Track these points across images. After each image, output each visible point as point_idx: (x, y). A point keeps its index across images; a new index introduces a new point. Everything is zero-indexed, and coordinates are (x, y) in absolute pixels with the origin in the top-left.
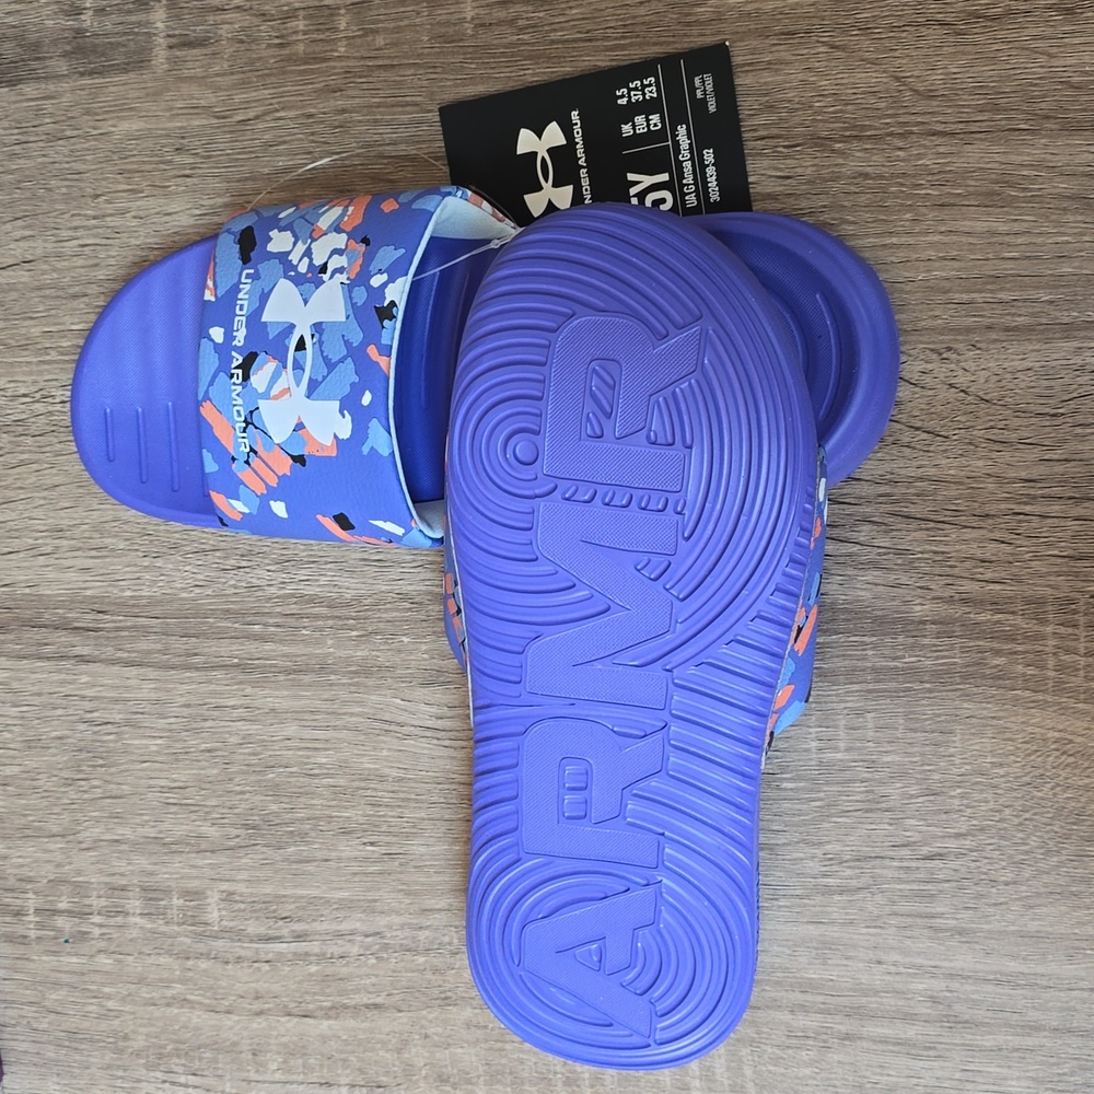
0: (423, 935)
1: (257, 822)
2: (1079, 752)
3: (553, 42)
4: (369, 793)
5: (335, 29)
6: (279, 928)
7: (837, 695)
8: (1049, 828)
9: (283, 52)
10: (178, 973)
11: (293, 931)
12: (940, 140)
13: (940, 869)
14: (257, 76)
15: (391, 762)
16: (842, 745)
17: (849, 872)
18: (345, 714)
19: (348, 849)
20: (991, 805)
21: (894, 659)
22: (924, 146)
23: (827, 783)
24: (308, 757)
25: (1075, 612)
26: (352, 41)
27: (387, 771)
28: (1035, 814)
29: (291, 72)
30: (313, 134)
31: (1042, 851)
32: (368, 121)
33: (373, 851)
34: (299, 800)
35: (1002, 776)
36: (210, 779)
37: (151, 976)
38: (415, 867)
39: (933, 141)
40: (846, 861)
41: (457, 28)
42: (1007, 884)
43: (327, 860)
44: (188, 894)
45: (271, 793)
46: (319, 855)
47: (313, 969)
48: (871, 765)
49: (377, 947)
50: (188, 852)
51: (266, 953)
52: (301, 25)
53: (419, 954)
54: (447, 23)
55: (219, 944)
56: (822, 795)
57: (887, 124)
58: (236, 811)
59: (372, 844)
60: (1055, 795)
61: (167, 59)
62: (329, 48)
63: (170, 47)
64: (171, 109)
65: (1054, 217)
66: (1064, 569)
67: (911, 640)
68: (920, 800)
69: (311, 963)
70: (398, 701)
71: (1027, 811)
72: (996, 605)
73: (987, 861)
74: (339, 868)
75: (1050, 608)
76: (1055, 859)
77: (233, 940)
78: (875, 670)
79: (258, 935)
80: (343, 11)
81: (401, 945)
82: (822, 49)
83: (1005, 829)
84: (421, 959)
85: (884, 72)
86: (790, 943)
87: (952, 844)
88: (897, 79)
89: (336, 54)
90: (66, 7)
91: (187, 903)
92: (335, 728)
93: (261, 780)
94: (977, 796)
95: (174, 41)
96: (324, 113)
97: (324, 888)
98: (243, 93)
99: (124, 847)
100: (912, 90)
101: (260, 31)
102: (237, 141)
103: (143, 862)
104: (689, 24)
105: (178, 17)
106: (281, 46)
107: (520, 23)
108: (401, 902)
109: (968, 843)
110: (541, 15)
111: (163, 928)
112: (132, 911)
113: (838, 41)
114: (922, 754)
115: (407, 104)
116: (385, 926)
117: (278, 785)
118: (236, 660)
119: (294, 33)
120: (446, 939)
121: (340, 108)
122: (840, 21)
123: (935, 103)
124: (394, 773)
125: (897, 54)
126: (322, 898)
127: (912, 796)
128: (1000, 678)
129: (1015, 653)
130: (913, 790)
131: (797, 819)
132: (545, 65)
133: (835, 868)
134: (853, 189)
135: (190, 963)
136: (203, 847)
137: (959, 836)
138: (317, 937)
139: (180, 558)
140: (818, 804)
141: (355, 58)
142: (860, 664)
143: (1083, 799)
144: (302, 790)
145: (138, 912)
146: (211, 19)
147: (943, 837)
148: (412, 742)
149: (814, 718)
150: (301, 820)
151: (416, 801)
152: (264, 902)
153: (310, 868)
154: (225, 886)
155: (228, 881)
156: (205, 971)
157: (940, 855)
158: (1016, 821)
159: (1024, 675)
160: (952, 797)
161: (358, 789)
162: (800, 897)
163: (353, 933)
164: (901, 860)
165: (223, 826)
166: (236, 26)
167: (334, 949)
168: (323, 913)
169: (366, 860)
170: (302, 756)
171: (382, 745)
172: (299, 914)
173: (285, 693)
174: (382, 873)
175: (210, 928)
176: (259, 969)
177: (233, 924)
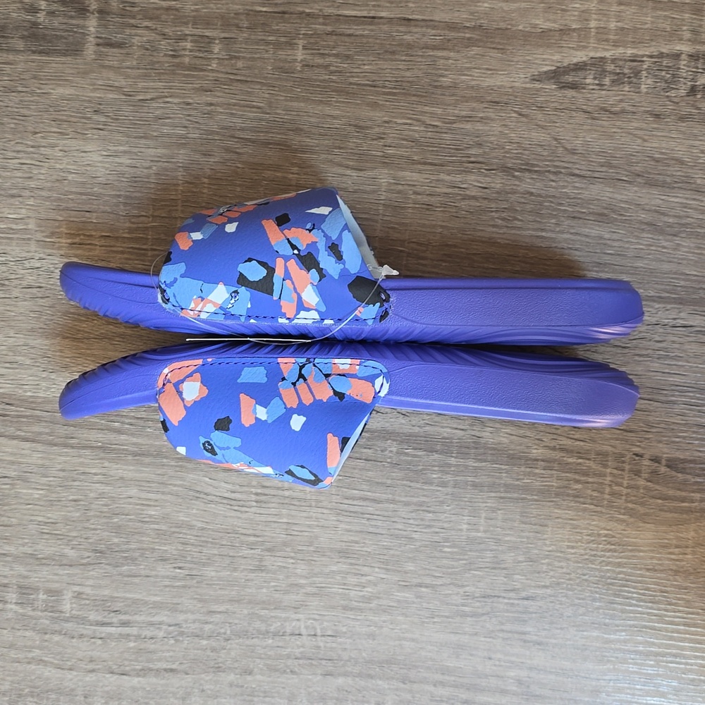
0: (207, 627)
1: (104, 549)
2: (617, 543)
3: (351, 84)
4: (181, 536)
5: (212, 52)
6: (112, 617)
7: (482, 498)
9: (175, 61)
10: (38, 642)
11: (121, 620)
12: (577, 179)
13: (531, 606)
14: (155, 73)
15: (198, 517)
16: (482, 528)
17: (478, 604)
18: (170, 484)
19: (164, 570)
20: (564, 570)
21: (518, 480)
22: (567, 181)
23: (470, 551)
24: (143, 510)
25: (623, 462)
26: (221, 61)
27: (194, 523)
29: (179, 74)
30: (189, 115)
32: (227, 113)
33: (180, 573)
34: (133, 537)
35: (573, 554)
36: (73, 519)
37: (19, 644)
38: (207, 584)
39: (572, 179)
40: (477, 597)
41: (291, 65)
43: (148, 576)
44: (49, 592)
45: (114, 531)
46: (143, 572)
47: (132, 644)
48: (498, 541)
49: (176, 633)
50: (54, 565)
51: (101, 633)
52: (189, 45)
53: (203, 639)
54: (285, 61)
55: (69, 626)
56: (466, 557)
57: (547, 165)
58: (90, 541)
59: (180, 568)
61: (95, 52)
62: (206, 63)
63: (98, 45)
64: (94, 84)
65: (636, 234)
66: (621, 437)
67: (528, 470)
68: (525, 564)
69: (130, 641)
70: (207, 479)
72: (579, 454)
73: (558, 602)
74: (156, 582)
75: (610, 458)
77: (79, 624)
78: (506, 485)
79: (96, 621)
80: (217, 41)
81: (193, 633)
82: (514, 115)
83: (571, 584)
84: (204, 642)
85: (549, 134)
86: (438, 644)
87: (539, 592)
88: (556, 139)
89: (210, 68)
90: (27, 7)
91: (49, 598)
92: (163, 493)
93: (108, 523)
94: (557, 564)
95: (101, 41)
96: (198, 104)
97: (144, 594)
98: (144, 82)
99: (8, 559)
100: (563, 147)
101: (161, 45)
102: (137, 112)
103: (21, 569)
104: (436, 87)
105: (105, 26)
106: (173, 56)
107: (332, 68)
108: (195, 606)
109: (549, 591)
110: (345, 66)
111: (31, 613)
112: (10, 601)
113: (525, 111)
114: (528, 538)
115: (254, 107)
116: (183, 620)
117: (120, 526)
118: (100, 444)
119: (183, 49)
120: (223, 631)
121: (209, 102)
122: (527, 100)
123: (576, 157)
124: (200, 525)
125: (557, 125)
126: (142, 600)
127: (519, 562)
128: (577, 496)
129: (588, 483)
130: (521, 558)
131: (450, 570)
132: (344, 97)
133: (470, 601)
134: (523, 200)
135: (47, 637)
136: (64, 562)
137: (544, 587)
138: (136, 625)
139: (68, 375)
140: (464, 562)
141: (222, 72)
142: (497, 481)
144: (136, 531)
145: (14, 601)
146: (128, 31)
147: (534, 587)
148: (213, 506)
149: (467, 511)
150: (134, 550)
151: (212, 543)
152: (103, 600)
153: (136, 580)
154: (77, 588)
155: (79, 585)
156: (57, 642)
157: (532, 597)
158: (578, 580)
159: (591, 496)
160: (543, 564)
161: (174, 532)
162: (447, 617)
163: (161, 623)
164: (509, 599)
165: (79, 550)
166: (145, 39)
167: (148, 633)
168: (143, 609)
169: (174, 578)
170: (138, 509)
171: (193, 506)
172: (126, 609)
173: (132, 468)
174: (184, 587)
175: (64, 615)
176: (94, 643)
177: (80, 613)
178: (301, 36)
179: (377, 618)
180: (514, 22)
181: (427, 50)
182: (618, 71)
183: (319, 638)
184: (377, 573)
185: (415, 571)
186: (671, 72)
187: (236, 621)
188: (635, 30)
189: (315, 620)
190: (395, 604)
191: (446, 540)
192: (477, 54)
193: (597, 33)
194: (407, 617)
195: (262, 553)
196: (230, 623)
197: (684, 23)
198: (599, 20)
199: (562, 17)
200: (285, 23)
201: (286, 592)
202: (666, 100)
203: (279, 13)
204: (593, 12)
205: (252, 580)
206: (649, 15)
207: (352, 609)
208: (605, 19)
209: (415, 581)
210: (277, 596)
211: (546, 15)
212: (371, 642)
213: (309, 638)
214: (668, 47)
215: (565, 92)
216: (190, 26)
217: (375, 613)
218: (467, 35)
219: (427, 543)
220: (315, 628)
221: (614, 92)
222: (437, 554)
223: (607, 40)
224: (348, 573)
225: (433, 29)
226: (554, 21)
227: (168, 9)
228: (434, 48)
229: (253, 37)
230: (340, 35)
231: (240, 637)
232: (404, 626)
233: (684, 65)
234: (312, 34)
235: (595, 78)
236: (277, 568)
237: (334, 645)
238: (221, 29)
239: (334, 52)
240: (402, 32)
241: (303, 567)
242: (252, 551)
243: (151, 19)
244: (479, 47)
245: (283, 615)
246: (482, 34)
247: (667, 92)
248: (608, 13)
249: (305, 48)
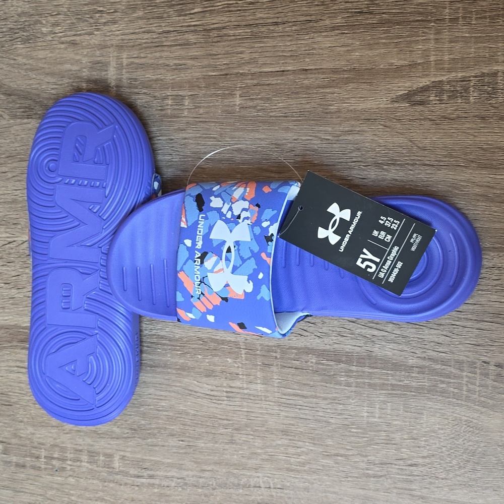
0: (201, 480)
1: (136, 428)
2: (475, 426)
3: (271, 116)
4: (182, 419)
5: (183, 105)
6: (143, 472)
7: (376, 394)
8: (461, 457)
9: (162, 113)
10: (101, 487)
11: (148, 474)
12: (427, 168)
13: (415, 471)
15: (191, 407)
16: (377, 415)
17: (377, 469)
18: (173, 386)
19: (172, 442)
20: (437, 445)
21: (400, 381)
22: (420, 169)
23: (370, 431)
24: (158, 403)
25: (476, 368)
26: (190, 110)
27: (189, 411)
28: (455, 451)
29: (165, 121)
30: (173, 147)
31: (457, 466)
32: (195, 143)
33: (183, 444)
34: (153, 420)
35: (443, 434)
37: (90, 488)
38: (199, 452)
39: (424, 168)
41: (232, 108)
42: (443, 479)
43: (163, 446)
44: (106, 455)
45: (142, 416)
46: (160, 443)
47: (156, 490)
48: (389, 425)
49: (182, 484)
50: (107, 438)
51: (137, 482)
53: (199, 488)
54: (228, 106)
55: (118, 477)
56: (368, 436)
57: (406, 159)
58: (128, 422)
59: (182, 441)
60: (464, 444)
62: (181, 112)
65: (473, 203)
66: (472, 349)
67: (407, 374)
68: (408, 441)
69: (155, 488)
70: (196, 382)
71: (452, 449)
72: (444, 362)
73: (434, 469)
74: (168, 450)
75: (465, 365)
76: (463, 470)
77: (124, 476)
78: (392, 385)
79: (134, 475)
80: (187, 98)
81: (192, 484)
82: (381, 127)
83: (443, 456)
84: (200, 490)
85: (406, 138)
86: (352, 496)
87: (421, 461)
88: (411, 141)
89: (183, 115)
90: (75, 88)
91: (106, 459)
92: (169, 391)
93: (137, 411)
94: (432, 441)
96: (177, 139)
97: (162, 457)
99: (82, 434)
100: (417, 146)
101: (153, 103)
103: (89, 441)
104: (327, 113)
106: (161, 110)
107: (258, 108)
108: (193, 466)
109: (427, 460)
110: (267, 105)
111: (96, 469)
112: (83, 460)
113: (388, 124)
114: (410, 422)
115: (211, 138)
116: (186, 475)
117: (145, 413)
119: (167, 105)
120: (211, 483)
121: (184, 137)
122: (389, 116)
123: (426, 152)
124: (193, 412)
125: (411, 131)
126: (160, 461)
127: (405, 439)
128: (443, 393)
129: (450, 383)
130: (405, 437)
131: (357, 445)
132: (268, 126)
133: (372, 467)
135: (106, 484)
136: (113, 436)
137: (424, 457)
138: (158, 477)
140: (366, 439)
141: (191, 117)
142: (386, 382)
143: (476, 446)
144: (155, 416)
145: (86, 461)
147: (417, 457)
148: (200, 400)
149: (366, 403)
150: (154, 429)
151: (201, 425)
152: (137, 461)
153: (156, 448)
154: (122, 453)
155: (123, 451)
156: (112, 488)
157: (415, 465)
158: (448, 453)
159: (453, 392)
160: (422, 441)
161: (178, 417)
162: (357, 477)
163: (173, 477)
164: (399, 465)
165: (122, 428)
166: (144, 101)
167: (165, 483)
168: (161, 468)
169: (179, 447)
170: (155, 402)
171: (188, 400)
172: (152, 467)
173: (150, 375)
174: (185, 453)
175: (115, 470)
176: (134, 489)
177: (124, 469)
178: (238, 89)
179: (309, 477)
180: (377, 64)
181: (319, 89)
182: (453, 89)
183: (272, 490)
184: (307, 446)
185: (333, 445)
186: (491, 86)
187: (219, 477)
188: (463, 59)
189: (268, 477)
190: (321, 468)
191: (353, 424)
192: (353, 88)
193: (436, 64)
194: (329, 477)
195: (232, 431)
196: (215, 478)
197: (498, 50)
198: (437, 55)
199: (410, 56)
200: (227, 81)
201: (249, 458)
202: (489, 106)
203: (224, 75)
204: (432, 50)
205: (227, 450)
206: (473, 48)
207: (292, 471)
208: (441, 54)
209: (334, 452)
210: (243, 460)
211: (399, 56)
212: (306, 493)
213: (266, 489)
214: (488, 68)
215: (416, 107)
216: (170, 89)
217: (308, 474)
218: (346, 76)
219: (340, 426)
220: (269, 483)
221: (450, 105)
222: (347, 434)
223: (443, 69)
224: (288, 446)
225: (323, 74)
226: (405, 60)
227: (157, 80)
228: (324, 87)
229: (208, 93)
230: (263, 85)
231: (222, 488)
232: (328, 483)
233: (501, 80)
234: (245, 87)
235: (436, 96)
236: (242, 442)
237: (282, 495)
238: (189, 89)
239: (259, 97)
240: (302, 79)
241: (259, 441)
242: (226, 430)
243: (147, 88)
244: (354, 83)
245: (248, 474)
246: (355, 74)
247: (489, 100)
248: (443, 49)
249: (241, 96)
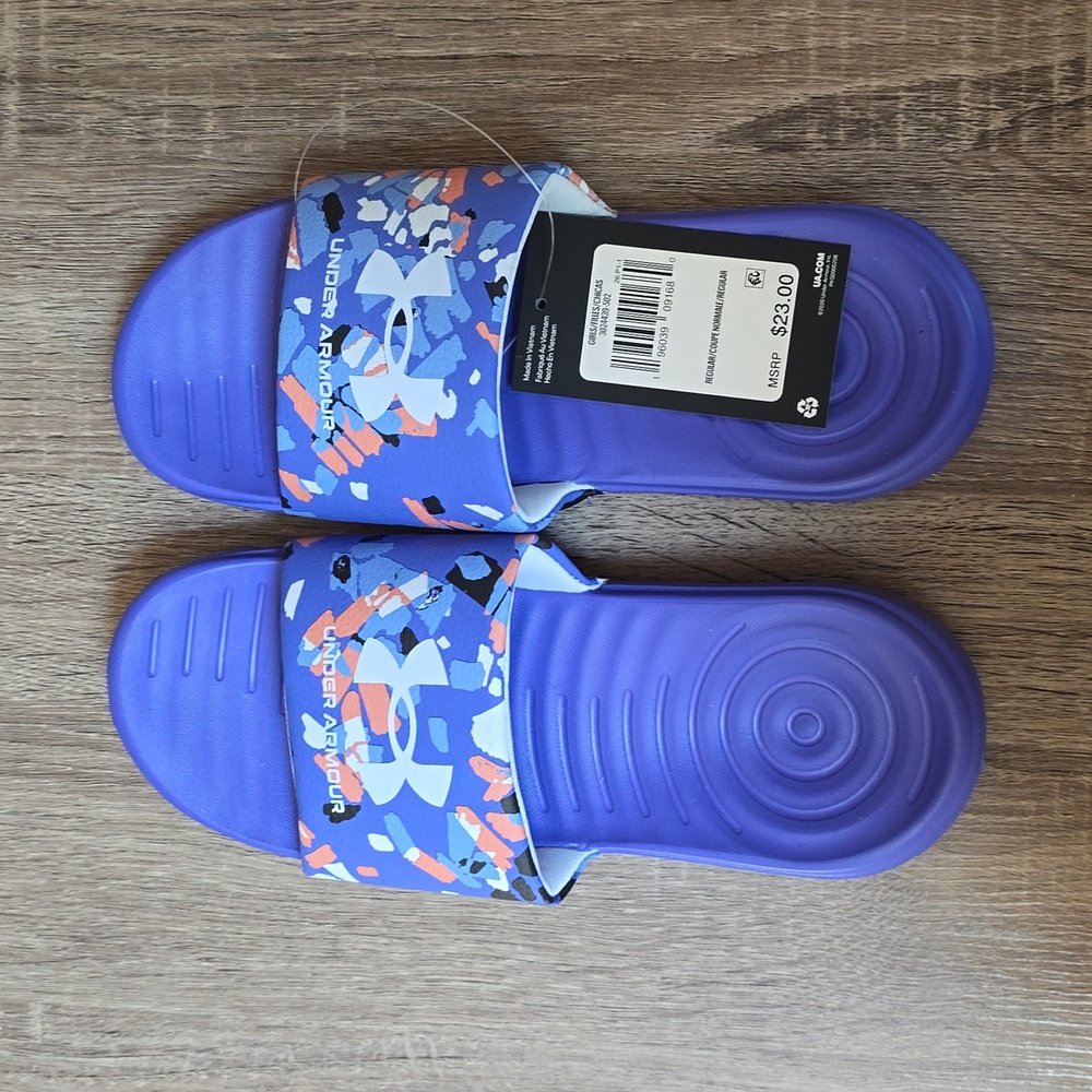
0: (258, 1052)
1: (86, 935)
2: (905, 887)
4: (206, 908)
5: (201, 132)
6: (108, 1042)
8: (875, 958)
9: (144, 149)
11: (122, 1046)
13: (772, 995)
14: (115, 171)
15: (230, 878)
16: (684, 873)
17: (685, 996)
18: (184, 828)
19: (183, 964)
20: (822, 935)
23: (669, 910)
24: (143, 870)
26: (219, 145)
27: (225, 887)
28: (863, 945)
29: (153, 170)
30: (174, 236)
31: (867, 979)
33: (209, 967)
34: (132, 913)
35: (834, 908)
36: (37, 889)
38: (254, 984)
40: (683, 986)
41: (330, 143)
42: (833, 1010)
43: (160, 975)
44: (9, 1006)
45: (102, 905)
46: (151, 969)
47: (141, 1084)
48: (711, 894)
49: (209, 1063)
50: (11, 964)
51: (92, 1068)
52: (165, 123)
53: (252, 1071)
54: (321, 137)
55: (41, 1057)
56: (663, 921)
58: (64, 922)
59: (208, 960)
60: (882, 927)
61: (19, 144)
62: (194, 150)
63: (23, 132)
64: (22, 196)
68: (756, 928)
69: (139, 1078)
71: (855, 942)
73: (815, 988)
74: (172, 983)
76: (879, 987)
77: (56, 1054)
79: (82, 1050)
80: (210, 114)
81: (235, 1061)
83: (834, 958)
84: (255, 1076)
86: (626, 1064)
87: (784, 972)
89: (201, 156)
91: (9, 1016)
92: (174, 842)
93: (90, 893)
94: (809, 926)
95: (26, 125)
96: (186, 216)
97: (155, 1002)
98: (100, 186)
101: (121, 125)
102: (91, 235)
105: (32, 102)
106: (143, 142)
108: (236, 1019)
109: (799, 970)
113: (709, 193)
114: (760, 885)
116: (218, 1042)
117: (110, 897)
118: (69, 769)
119: (157, 130)
120: (282, 1056)
121: (203, 212)
122: (711, 175)
124: (235, 889)
126: (153, 1013)
127: (748, 925)
130: (749, 919)
131: (637, 944)
133: (672, 992)
135: (9, 1076)
136: (27, 958)
137: (791, 964)
138: (146, 1052)
139: (12, 661)
140: (659, 929)
141: (222, 163)
143: (907, 932)
144: (135, 903)
146: (69, 107)
147: (778, 964)
148: (254, 858)
150: (134, 934)
151: (257, 918)
152: (91, 1016)
153: (141, 982)
154: (50, 999)
155: (53, 993)
156: (25, 1085)
157: (773, 981)
158: (845, 951)
160: (786, 926)
161: (195, 903)
162: (638, 1019)
163: (184, 1048)
164: (736, 985)
165: (49, 937)
166: (96, 117)
167: (164, 1064)
168: (154, 1028)
169: (200, 975)
170: (137, 869)
171: (223, 861)
172: (129, 1028)
173: (121, 804)
174: (216, 989)
175: (32, 1041)
176: (83, 1084)
177: (57, 1037)
178: (342, 95)
179: (524, 1027)
180: (682, 49)
181: (546, 105)
182: (858, 117)
183: (435, 1062)
184: (520, 953)
185: (582, 948)
186: (944, 113)
187: (302, 1041)
188: (882, 46)
189: (426, 1032)
190: (553, 1003)
191: (628, 895)
192: (626, 106)
193: (819, 56)
194: (572, 1022)
195: (335, 930)
196: (293, 1044)
197: (961, 30)
198: (822, 35)
199: (760, 34)
200: (314, 76)
201: (378, 992)
202: (940, 158)
203: (305, 61)
204: (811, 22)
205: (323, 974)
206: (904, 21)
207: (484, 1013)
208: (831, 32)
209: (583, 964)
210: (364, 997)
211: (735, 33)
212: (518, 1064)
213: (420, 1062)
214: (937, 71)
215: (775, 157)
216: (166, 90)
217: (521, 1018)
218: (609, 76)
219: (598, 901)
220: (429, 1047)
221: (853, 152)
222: (615, 919)
223: (836, 68)
224: (475, 956)
225: (553, 69)
226: (749, 43)
227: (130, 66)
228: (556, 100)
229: (266, 102)
230: (405, 89)
231: (310, 1065)
232: (569, 1037)
233: (966, 100)
234: (359, 92)
235: (820, 131)
236: (362, 953)
237: (460, 1072)
238: (216, 93)
239: (397, 117)
240: (503, 78)
241: (403, 949)
242: (321, 928)
243: (103, 84)
244: (628, 93)
245: (377, 1028)
246: (631, 72)
247: (941, 145)
248: (836, 22)
249: (349, 114)
